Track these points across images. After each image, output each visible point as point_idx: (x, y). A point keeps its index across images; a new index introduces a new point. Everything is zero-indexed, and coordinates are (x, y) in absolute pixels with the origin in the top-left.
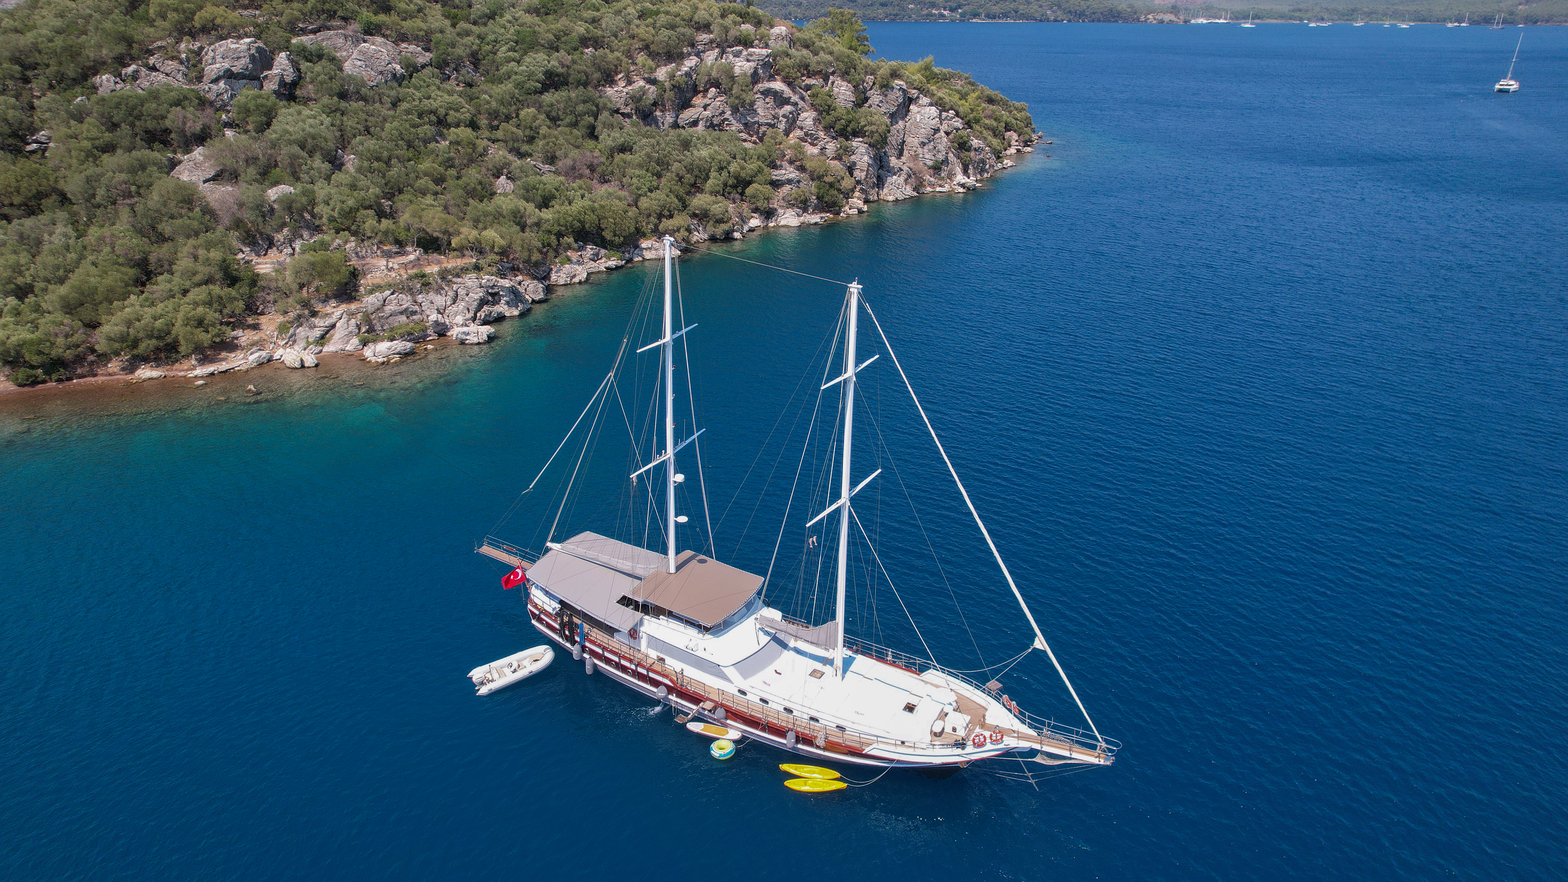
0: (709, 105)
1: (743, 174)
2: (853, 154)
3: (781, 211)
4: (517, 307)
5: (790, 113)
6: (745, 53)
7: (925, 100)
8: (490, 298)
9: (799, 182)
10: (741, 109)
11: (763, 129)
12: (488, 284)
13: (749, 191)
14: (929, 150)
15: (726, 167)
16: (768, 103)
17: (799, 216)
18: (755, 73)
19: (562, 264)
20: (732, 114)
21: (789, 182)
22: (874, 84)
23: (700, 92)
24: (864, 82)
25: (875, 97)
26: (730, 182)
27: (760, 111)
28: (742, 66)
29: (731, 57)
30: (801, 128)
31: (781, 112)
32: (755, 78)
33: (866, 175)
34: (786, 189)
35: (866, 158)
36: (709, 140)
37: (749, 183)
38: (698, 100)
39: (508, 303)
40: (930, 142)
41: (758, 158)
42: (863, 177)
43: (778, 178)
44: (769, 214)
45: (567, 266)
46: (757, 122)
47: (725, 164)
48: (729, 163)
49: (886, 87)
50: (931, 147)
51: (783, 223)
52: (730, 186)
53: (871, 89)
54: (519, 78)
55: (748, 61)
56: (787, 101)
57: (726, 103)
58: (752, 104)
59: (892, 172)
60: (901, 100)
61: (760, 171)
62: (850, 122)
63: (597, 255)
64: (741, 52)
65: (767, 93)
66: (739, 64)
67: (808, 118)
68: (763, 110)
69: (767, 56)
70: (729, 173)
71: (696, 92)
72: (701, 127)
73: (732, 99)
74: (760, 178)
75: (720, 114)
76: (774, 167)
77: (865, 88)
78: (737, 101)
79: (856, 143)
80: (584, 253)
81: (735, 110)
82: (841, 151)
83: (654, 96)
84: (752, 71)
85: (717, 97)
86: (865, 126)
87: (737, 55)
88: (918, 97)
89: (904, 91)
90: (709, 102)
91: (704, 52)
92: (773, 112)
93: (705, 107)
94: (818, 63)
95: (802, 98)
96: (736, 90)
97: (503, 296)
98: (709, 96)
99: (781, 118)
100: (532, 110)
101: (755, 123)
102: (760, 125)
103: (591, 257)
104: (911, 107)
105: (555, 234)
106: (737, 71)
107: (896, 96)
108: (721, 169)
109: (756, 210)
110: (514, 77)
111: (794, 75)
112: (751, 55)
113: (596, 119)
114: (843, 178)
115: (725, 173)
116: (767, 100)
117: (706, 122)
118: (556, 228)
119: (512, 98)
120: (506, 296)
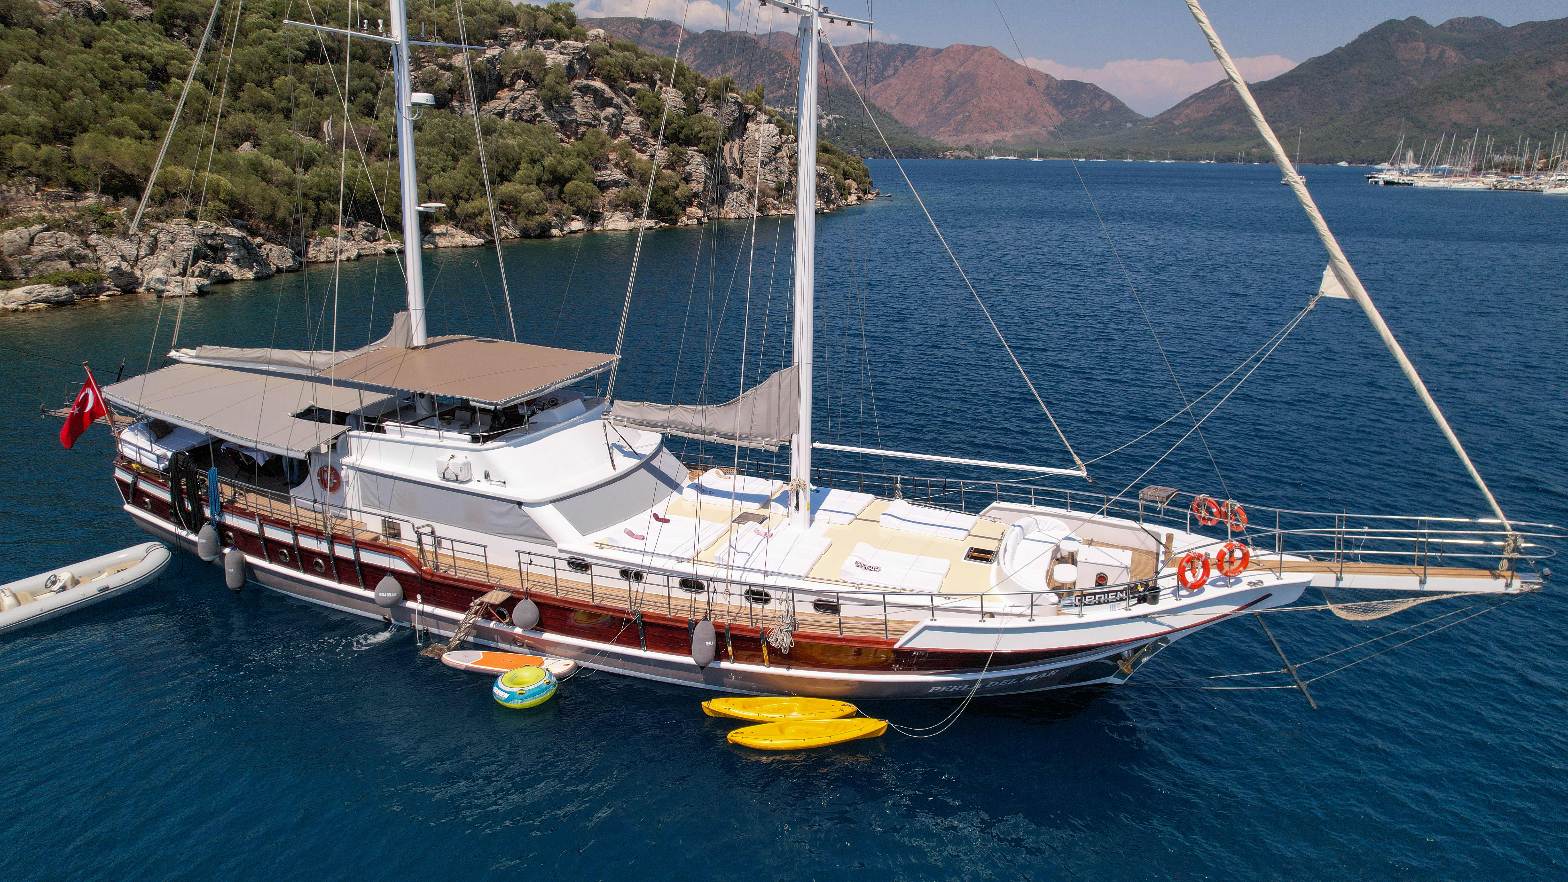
0: (517, 98)
1: (560, 169)
2: (688, 164)
3: (607, 214)
4: (251, 268)
5: (614, 116)
6: (557, 45)
7: (762, 118)
8: (210, 253)
9: (627, 185)
10: (555, 106)
11: (583, 129)
12: (206, 231)
13: (570, 187)
14: (771, 171)
15: (539, 160)
16: (587, 102)
17: (630, 220)
18: (570, 67)
19: (323, 236)
20: (545, 111)
21: (616, 183)
22: (706, 96)
23: (505, 86)
24: (695, 92)
25: (708, 110)
26: (545, 178)
27: (577, 108)
28: (554, 58)
29: (541, 49)
30: (627, 133)
31: (603, 115)
32: (570, 73)
33: (704, 188)
34: (613, 192)
35: (702, 168)
36: (517, 130)
37: (569, 180)
38: (504, 94)
39: (237, 261)
40: (771, 161)
41: (578, 155)
42: (701, 189)
43: (601, 179)
44: (594, 217)
45: (329, 238)
46: (575, 121)
47: (538, 156)
48: (543, 156)
49: (718, 98)
50: (772, 167)
51: (610, 226)
52: (545, 182)
53: (703, 102)
54: (273, 43)
55: (561, 53)
56: (608, 103)
57: (537, 96)
58: (568, 99)
59: (731, 188)
60: (736, 115)
61: (580, 168)
62: (682, 128)
63: (374, 234)
64: (553, 44)
65: (585, 90)
66: (552, 56)
67: (634, 122)
68: (581, 108)
69: (584, 50)
70: (543, 166)
71: (502, 86)
72: (508, 118)
73: (544, 91)
74: (581, 174)
75: (531, 109)
76: (597, 168)
77: (696, 100)
78: (550, 94)
79: (691, 151)
80: (354, 230)
81: (548, 107)
82: (675, 158)
83: (450, 82)
84: (567, 64)
85: (526, 89)
86: (700, 132)
87: (549, 47)
88: (755, 114)
89: (740, 105)
90: (517, 94)
91: (509, 44)
92: (593, 112)
93: (513, 99)
94: (643, 65)
95: (627, 103)
96: (549, 80)
97: (230, 251)
98: (516, 88)
99: (603, 121)
100: (290, 78)
101: (573, 121)
102: (579, 124)
103: (366, 235)
104: (749, 125)
105: (314, 200)
106: (549, 63)
107: (730, 110)
108: (533, 162)
109: (578, 212)
110: (267, 42)
111: (616, 75)
112: (565, 48)
113: (375, 94)
114: (678, 186)
115: (538, 168)
116: (586, 98)
117: (514, 114)
118: (315, 192)
119: (263, 63)
120: (233, 250)
